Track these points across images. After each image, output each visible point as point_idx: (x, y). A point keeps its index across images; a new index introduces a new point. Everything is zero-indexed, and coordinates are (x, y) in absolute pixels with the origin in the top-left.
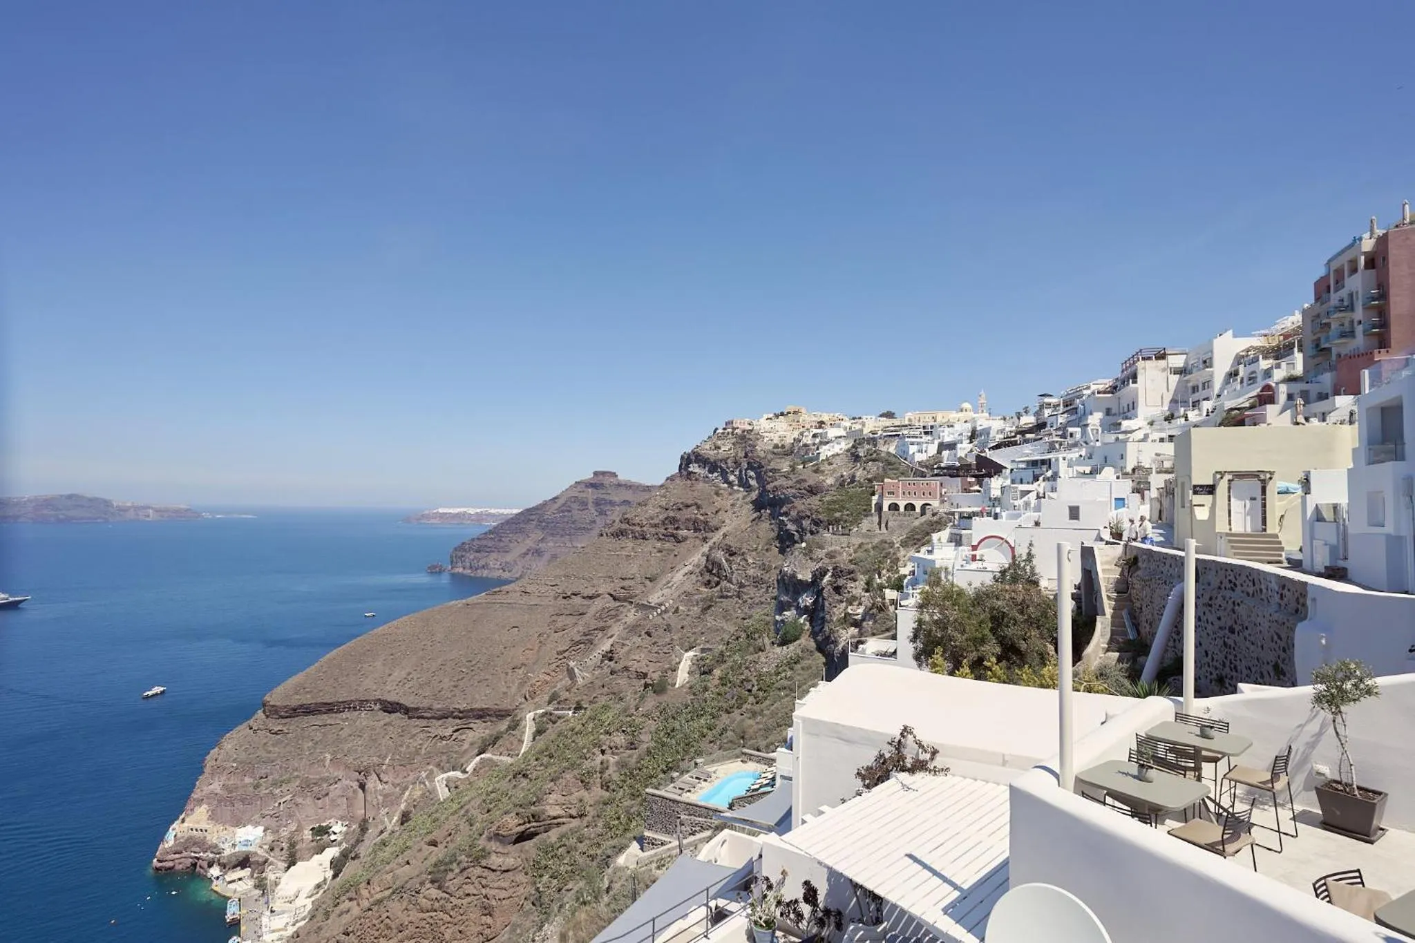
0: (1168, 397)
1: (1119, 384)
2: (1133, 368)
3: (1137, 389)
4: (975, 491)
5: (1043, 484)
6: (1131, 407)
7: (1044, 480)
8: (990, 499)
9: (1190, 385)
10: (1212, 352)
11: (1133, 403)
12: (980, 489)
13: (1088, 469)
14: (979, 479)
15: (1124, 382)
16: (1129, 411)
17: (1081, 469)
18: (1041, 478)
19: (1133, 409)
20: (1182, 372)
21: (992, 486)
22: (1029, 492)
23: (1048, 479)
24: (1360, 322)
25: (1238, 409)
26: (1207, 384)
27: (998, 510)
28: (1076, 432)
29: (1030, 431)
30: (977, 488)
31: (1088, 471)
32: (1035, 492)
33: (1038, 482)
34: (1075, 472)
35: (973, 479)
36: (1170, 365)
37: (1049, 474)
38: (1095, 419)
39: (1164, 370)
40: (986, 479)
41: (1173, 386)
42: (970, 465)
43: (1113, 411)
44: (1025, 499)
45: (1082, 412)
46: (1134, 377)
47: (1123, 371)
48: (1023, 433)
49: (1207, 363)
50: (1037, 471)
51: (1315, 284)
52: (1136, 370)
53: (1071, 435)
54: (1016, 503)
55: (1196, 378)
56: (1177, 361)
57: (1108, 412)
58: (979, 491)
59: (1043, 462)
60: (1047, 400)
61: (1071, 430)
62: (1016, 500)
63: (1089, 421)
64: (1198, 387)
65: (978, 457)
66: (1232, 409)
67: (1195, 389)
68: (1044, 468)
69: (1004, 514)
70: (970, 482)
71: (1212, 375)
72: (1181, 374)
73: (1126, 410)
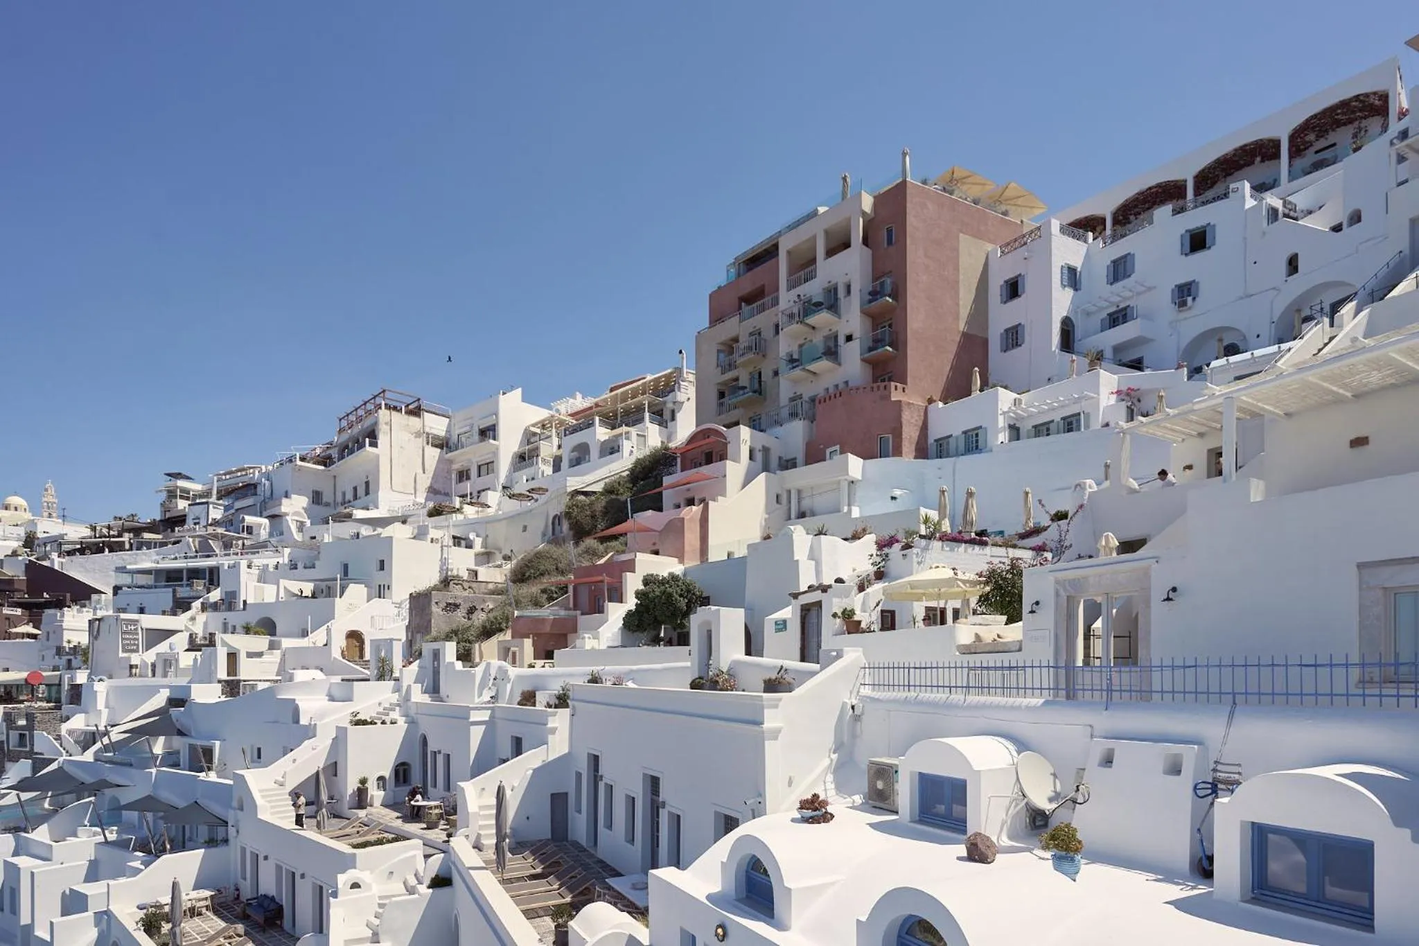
0: (425, 482)
1: (334, 453)
2: (368, 422)
3: (377, 457)
4: (23, 635)
5: (202, 618)
6: (361, 491)
7: (204, 608)
8: (59, 651)
9: (456, 466)
10: (496, 414)
11: (367, 483)
12: (36, 631)
13: (308, 588)
14: (34, 611)
15: (347, 449)
16: (355, 497)
17: (294, 586)
18: (197, 605)
19: (367, 493)
20: (443, 444)
21: (65, 625)
22: (171, 633)
23: (215, 607)
24: (849, 338)
25: (586, 494)
26: (487, 467)
27: (81, 677)
28: (260, 525)
29: (152, 528)
30: (29, 629)
31: (308, 592)
32: (186, 635)
33: (189, 614)
34: (282, 594)
35: (19, 612)
36: (427, 430)
37: (215, 595)
38: (294, 507)
39: (418, 435)
40: (49, 612)
41: (431, 464)
42: (10, 582)
43: (327, 497)
44: (163, 647)
45: (268, 493)
46: (372, 435)
47: (341, 431)
48: (137, 531)
49: (488, 432)
50: (183, 592)
51: (711, 296)
52: (376, 423)
53: (250, 530)
54: (135, 659)
55: (470, 455)
56: (437, 425)
57: (317, 498)
58: (34, 636)
59: (195, 573)
60: (181, 483)
61: (249, 519)
62: (137, 651)
63: (284, 509)
64: (468, 471)
65: (31, 567)
66: (577, 492)
67: (463, 475)
68: (199, 585)
69: (101, 688)
70: (8, 618)
71: (496, 452)
72: (442, 448)
73: (349, 496)
